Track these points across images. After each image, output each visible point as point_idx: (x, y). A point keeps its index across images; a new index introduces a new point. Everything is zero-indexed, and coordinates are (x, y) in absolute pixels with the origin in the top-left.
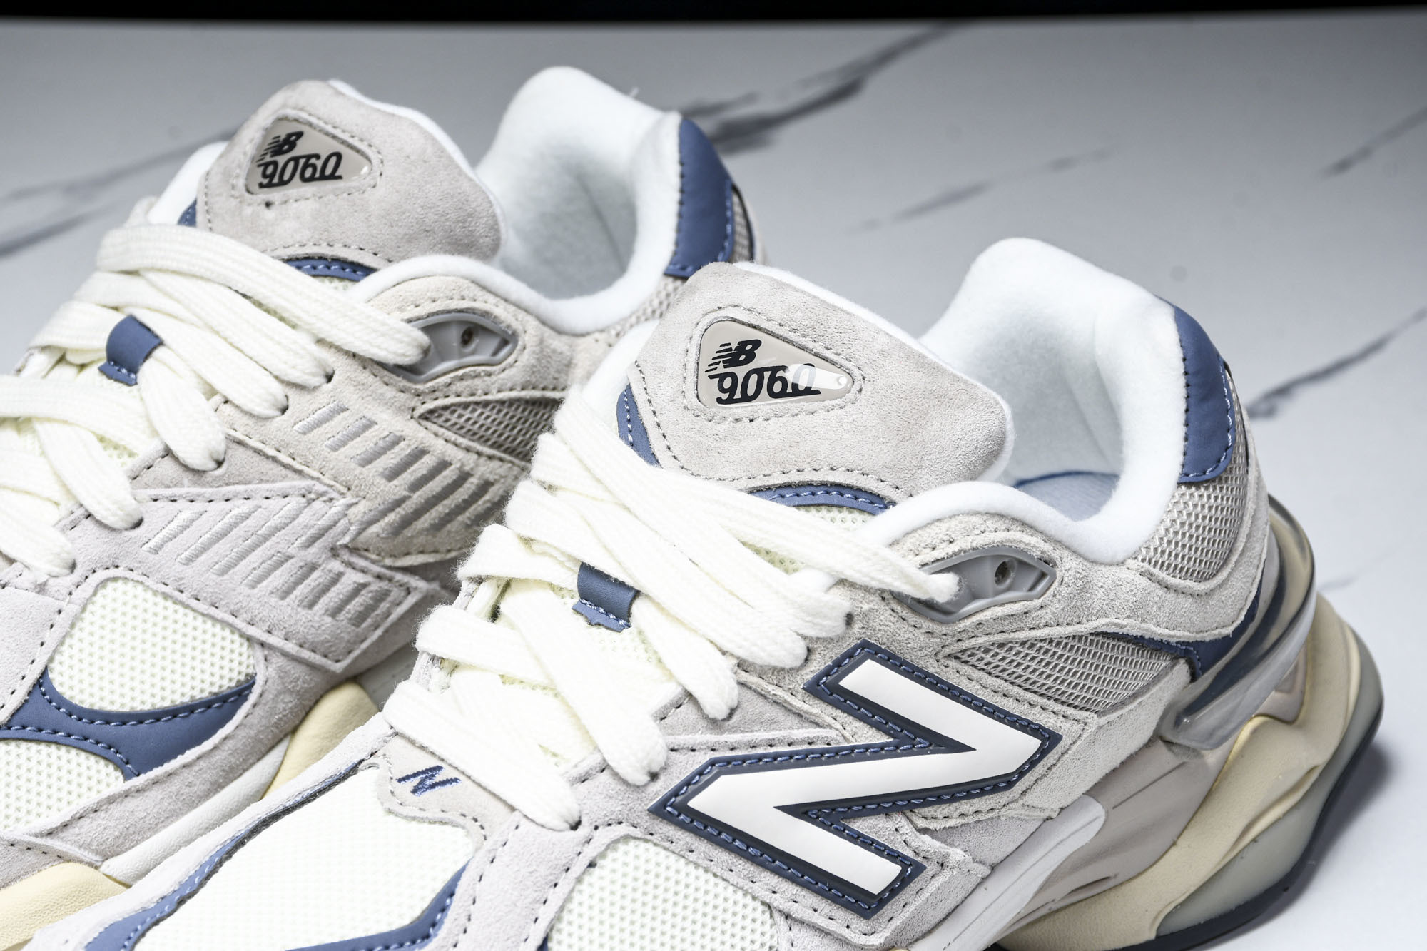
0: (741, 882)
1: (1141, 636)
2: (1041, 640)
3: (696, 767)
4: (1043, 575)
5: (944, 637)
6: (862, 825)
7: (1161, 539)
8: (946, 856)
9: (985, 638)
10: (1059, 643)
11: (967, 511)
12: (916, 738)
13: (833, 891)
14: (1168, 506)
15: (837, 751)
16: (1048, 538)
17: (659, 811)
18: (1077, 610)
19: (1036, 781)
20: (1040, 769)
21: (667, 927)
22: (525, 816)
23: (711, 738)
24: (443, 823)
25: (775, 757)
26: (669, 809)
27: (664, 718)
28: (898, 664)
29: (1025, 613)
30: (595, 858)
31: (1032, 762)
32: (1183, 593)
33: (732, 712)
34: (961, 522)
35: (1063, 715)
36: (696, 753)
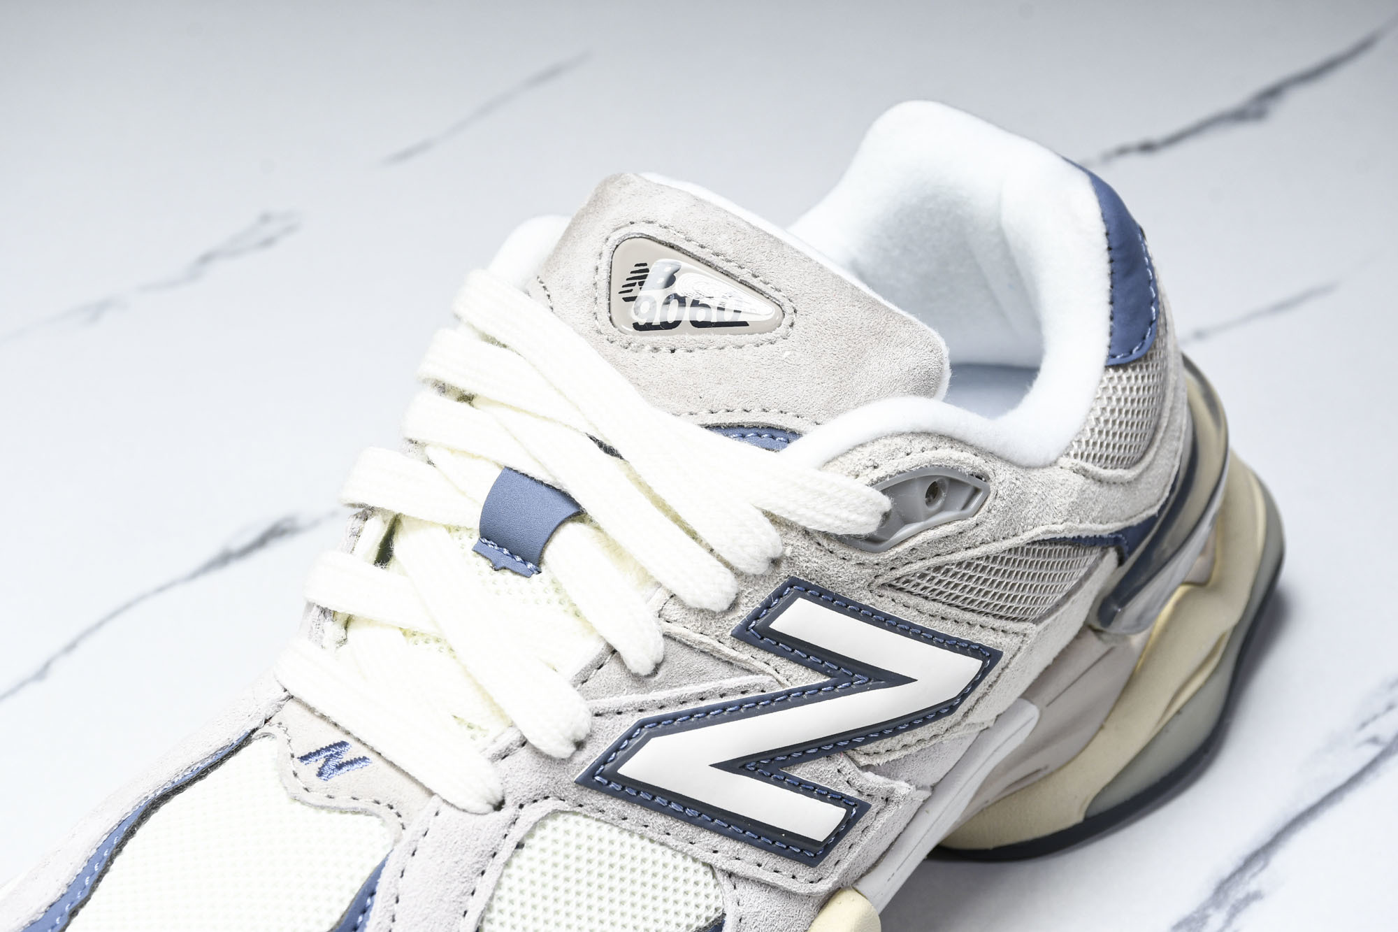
0: (681, 845)
1: (1079, 537)
2: (978, 559)
3: (624, 730)
4: (976, 491)
5: (876, 567)
6: (802, 772)
7: (1092, 430)
8: (892, 791)
9: (920, 564)
10: (995, 559)
11: (891, 433)
12: (854, 674)
13: (777, 844)
14: (1097, 393)
15: (772, 698)
16: (979, 451)
17: (588, 781)
18: (1011, 525)
19: (978, 700)
20: (981, 689)
21: (605, 903)
22: (445, 801)
23: (638, 698)
24: (355, 811)
25: (707, 711)
26: (598, 778)
27: (585, 681)
29: (960, 533)
30: (523, 839)
31: (974, 684)
32: (1115, 483)
33: (657, 667)
34: (885, 445)
35: (1002, 631)
36: (622, 716)
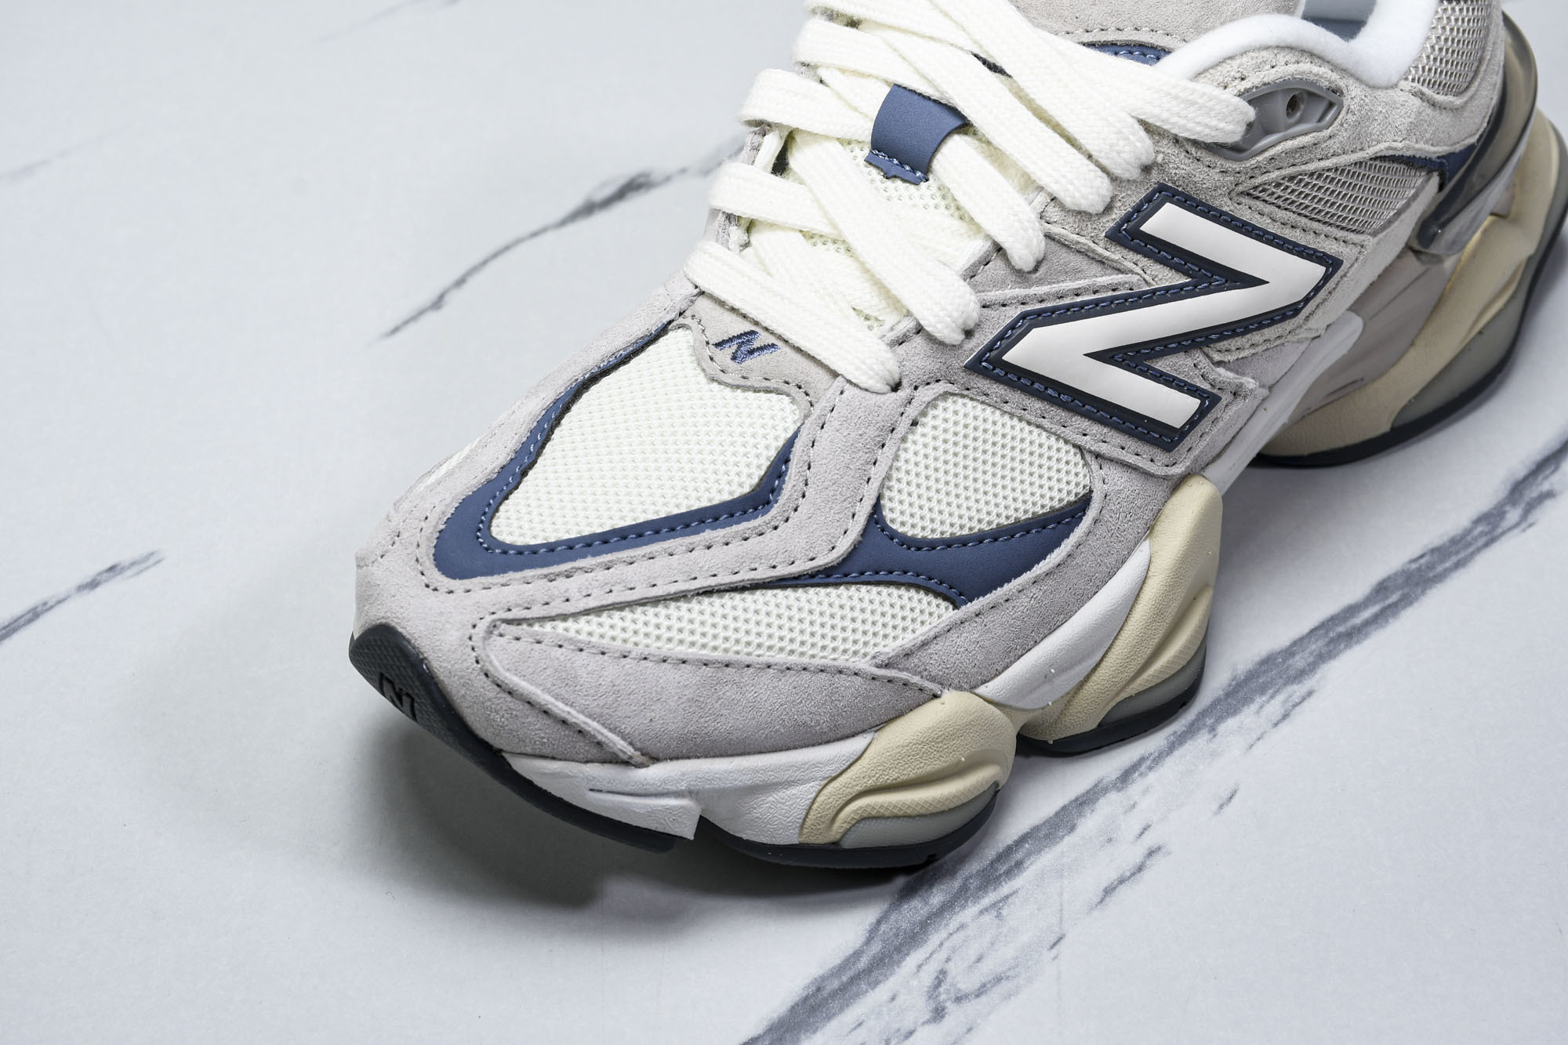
0: (1055, 428)
1: (1414, 156)
2: (1328, 170)
3: (1008, 321)
4: (1331, 105)
5: (1238, 175)
6: (1163, 365)
7: (1428, 57)
8: (1240, 386)
9: (1277, 173)
10: (1343, 170)
11: (1258, 46)
12: (1212, 276)
13: (1140, 429)
14: (1432, 23)
15: (1140, 295)
16: (1335, 67)
17: (975, 367)
18: (1359, 139)
19: (1318, 306)
20: (1322, 294)
21: (988, 477)
22: (849, 382)
23: (1020, 292)
24: (768, 391)
25: (1082, 305)
26: (984, 364)
27: (974, 276)
28: (1195, 205)
29: (1315, 144)
30: (917, 417)
31: (1317, 289)
32: (1445, 109)
33: (1038, 264)
34: (1252, 59)
35: (1344, 241)
36: (1007, 308)
